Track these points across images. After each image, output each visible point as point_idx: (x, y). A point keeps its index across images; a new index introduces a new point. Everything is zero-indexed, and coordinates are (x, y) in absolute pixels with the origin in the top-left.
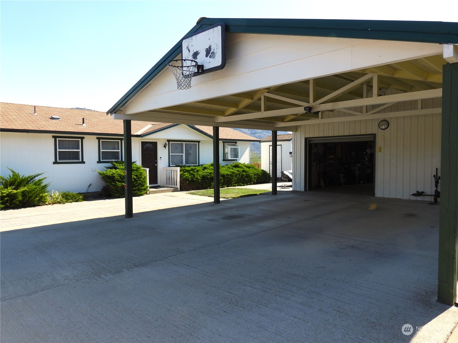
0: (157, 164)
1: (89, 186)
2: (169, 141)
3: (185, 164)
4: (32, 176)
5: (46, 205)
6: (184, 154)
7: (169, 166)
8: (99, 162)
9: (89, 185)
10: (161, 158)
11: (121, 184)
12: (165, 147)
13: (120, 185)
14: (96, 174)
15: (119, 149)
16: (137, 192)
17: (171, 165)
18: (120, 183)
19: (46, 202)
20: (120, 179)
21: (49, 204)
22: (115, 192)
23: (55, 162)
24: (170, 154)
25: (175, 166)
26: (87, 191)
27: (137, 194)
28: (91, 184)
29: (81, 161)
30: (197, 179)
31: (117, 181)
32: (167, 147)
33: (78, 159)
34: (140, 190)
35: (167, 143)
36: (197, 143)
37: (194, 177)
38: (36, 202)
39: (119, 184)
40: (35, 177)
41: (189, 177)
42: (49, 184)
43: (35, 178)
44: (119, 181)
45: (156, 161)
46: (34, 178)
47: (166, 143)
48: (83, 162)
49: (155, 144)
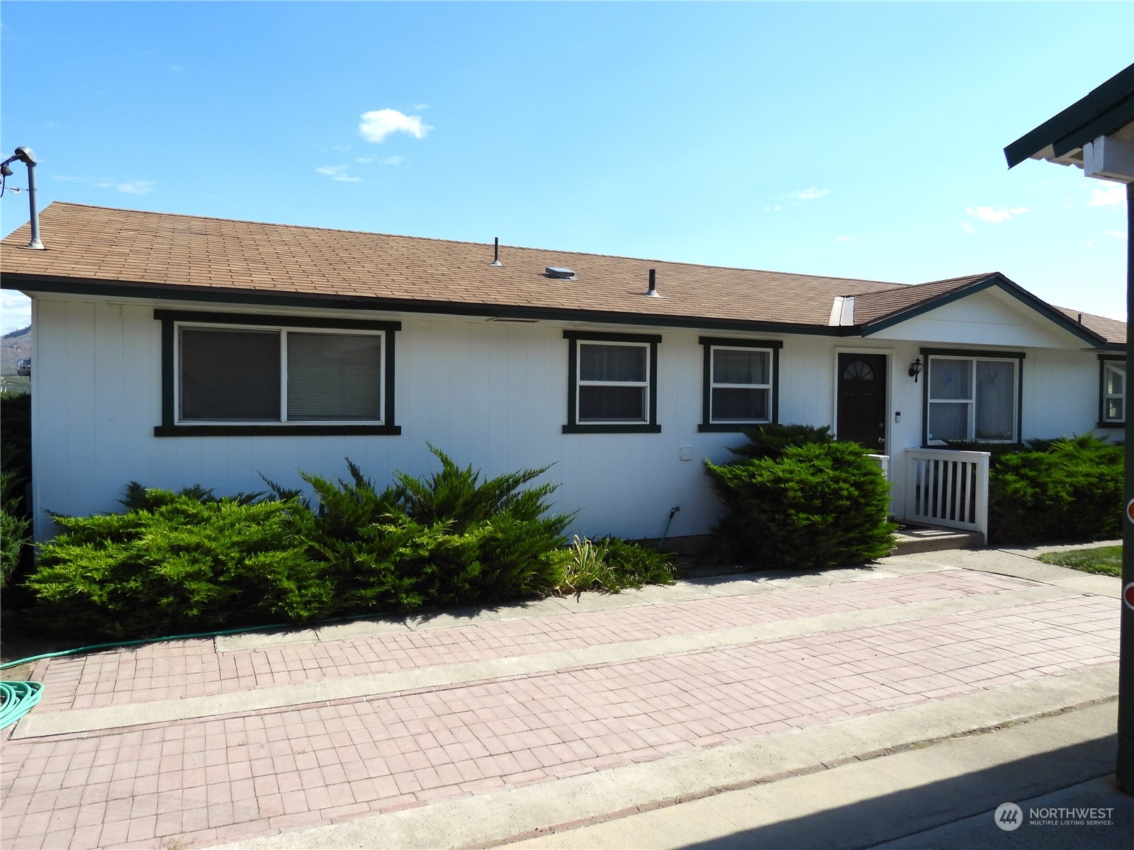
0: (883, 437)
1: (671, 517)
2: (926, 351)
3: (974, 437)
4: (507, 480)
5: (556, 593)
6: (973, 401)
7: (924, 445)
8: (704, 427)
9: (668, 510)
10: (898, 414)
11: (808, 519)
12: (912, 372)
13: (805, 523)
14: (694, 468)
15: (765, 381)
16: (858, 550)
17: (930, 443)
18: (802, 515)
19: (556, 582)
20: (803, 500)
21: (567, 591)
22: (780, 545)
23: (570, 428)
24: (930, 401)
25: (945, 444)
26: (666, 533)
27: (856, 555)
28: (677, 509)
29: (648, 423)
30: (1057, 498)
31: (791, 506)
32: (920, 376)
33: (639, 414)
34: (868, 543)
35: (921, 357)
36: (1016, 361)
37: (1044, 491)
38: (525, 585)
39: (802, 519)
40: (516, 483)
41: (1025, 494)
42: (572, 516)
43: (516, 486)
44: (799, 508)
45: (881, 425)
46: (514, 488)
47: (918, 360)
48: (654, 428)
49: (879, 364)
